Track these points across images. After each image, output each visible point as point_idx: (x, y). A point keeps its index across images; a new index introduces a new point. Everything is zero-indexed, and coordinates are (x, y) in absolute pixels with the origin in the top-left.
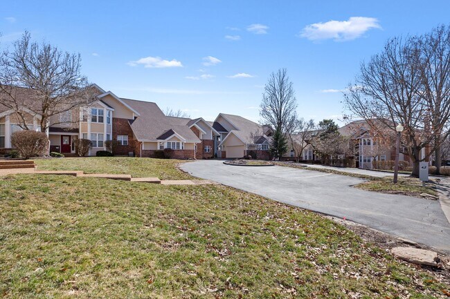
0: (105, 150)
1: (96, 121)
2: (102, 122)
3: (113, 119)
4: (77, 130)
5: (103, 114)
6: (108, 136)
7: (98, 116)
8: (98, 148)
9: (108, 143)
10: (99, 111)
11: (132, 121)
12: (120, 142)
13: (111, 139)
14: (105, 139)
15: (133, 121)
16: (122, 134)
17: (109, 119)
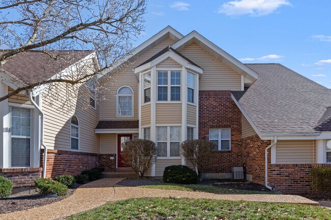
0: (183, 163)
1: (166, 99)
2: (178, 98)
3: (201, 92)
4: (135, 124)
5: (179, 82)
6: (190, 130)
7: (169, 86)
8: (169, 159)
9: (189, 148)
10: (172, 73)
11: (239, 95)
12: (214, 145)
13: (196, 137)
14: (183, 138)
15: (243, 93)
16: (218, 127)
17: (191, 91)
